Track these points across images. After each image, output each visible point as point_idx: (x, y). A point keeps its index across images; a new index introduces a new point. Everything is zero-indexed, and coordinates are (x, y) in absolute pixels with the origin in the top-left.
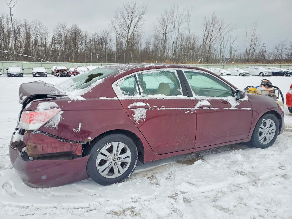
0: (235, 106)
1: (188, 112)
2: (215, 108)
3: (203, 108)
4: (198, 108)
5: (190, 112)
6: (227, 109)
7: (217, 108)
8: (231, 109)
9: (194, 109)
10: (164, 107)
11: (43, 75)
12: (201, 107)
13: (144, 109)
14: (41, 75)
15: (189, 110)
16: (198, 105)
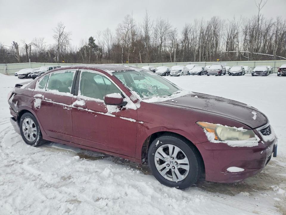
0: (111, 113)
1: (66, 108)
2: (88, 109)
3: (78, 107)
4: (74, 106)
5: (67, 108)
6: (102, 113)
7: (91, 110)
8: (106, 114)
9: (70, 106)
10: (51, 100)
11: (261, 74)
12: (77, 106)
13: (40, 99)
14: (259, 74)
15: (67, 107)
16: (74, 103)
